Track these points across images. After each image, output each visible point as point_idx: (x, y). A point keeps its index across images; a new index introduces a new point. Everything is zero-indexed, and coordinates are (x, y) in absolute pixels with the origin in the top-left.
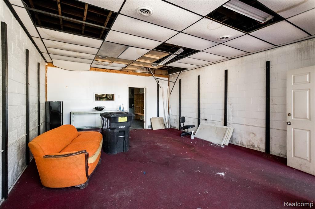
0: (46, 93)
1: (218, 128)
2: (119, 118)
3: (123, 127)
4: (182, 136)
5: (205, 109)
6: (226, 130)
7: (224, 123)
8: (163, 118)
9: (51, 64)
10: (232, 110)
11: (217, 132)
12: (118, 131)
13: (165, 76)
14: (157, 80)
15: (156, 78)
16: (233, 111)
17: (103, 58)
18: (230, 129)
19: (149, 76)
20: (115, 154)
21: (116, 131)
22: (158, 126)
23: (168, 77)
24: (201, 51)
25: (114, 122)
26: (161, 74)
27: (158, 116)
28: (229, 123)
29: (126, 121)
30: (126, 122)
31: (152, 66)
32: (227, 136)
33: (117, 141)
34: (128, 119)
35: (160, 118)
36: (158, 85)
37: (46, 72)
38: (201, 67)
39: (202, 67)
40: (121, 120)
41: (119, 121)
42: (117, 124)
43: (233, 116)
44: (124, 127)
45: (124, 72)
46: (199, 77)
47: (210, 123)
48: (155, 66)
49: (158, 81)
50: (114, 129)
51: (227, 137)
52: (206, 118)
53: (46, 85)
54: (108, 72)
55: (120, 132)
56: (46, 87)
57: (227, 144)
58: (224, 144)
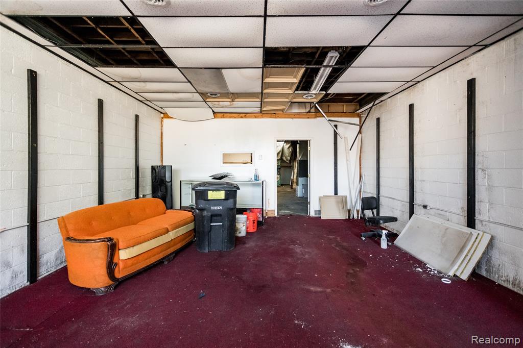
0: (162, 154)
1: (448, 230)
2: (209, 192)
3: (218, 208)
4: (364, 239)
5: (424, 181)
6: (468, 239)
7: (466, 218)
8: (346, 197)
9: (166, 115)
10: (489, 185)
11: (445, 239)
12: (210, 214)
13: (353, 114)
14: (333, 124)
15: (329, 120)
16: (490, 188)
17: (213, 96)
18: (480, 237)
19: (316, 117)
20: (205, 251)
21: (205, 213)
22: (333, 213)
23: (359, 116)
24: (366, 47)
25: (202, 199)
26: (343, 112)
27: (336, 193)
28: (482, 221)
29: (223, 198)
30: (223, 200)
31: (304, 97)
32: (470, 255)
33: (210, 231)
34: (226, 195)
35: (339, 196)
36: (336, 134)
37: (162, 126)
38: (413, 84)
39: (418, 84)
40: (212, 195)
41: (210, 198)
42: (206, 202)
43: (491, 203)
44: (221, 207)
45: (270, 115)
46: (411, 107)
47: (434, 216)
48: (309, 98)
49: (336, 126)
50: (202, 210)
51: (468, 258)
52: (426, 204)
53: (162, 143)
54: (242, 117)
55: (212, 216)
56: (162, 146)
57: (465, 277)
58: (458, 274)
